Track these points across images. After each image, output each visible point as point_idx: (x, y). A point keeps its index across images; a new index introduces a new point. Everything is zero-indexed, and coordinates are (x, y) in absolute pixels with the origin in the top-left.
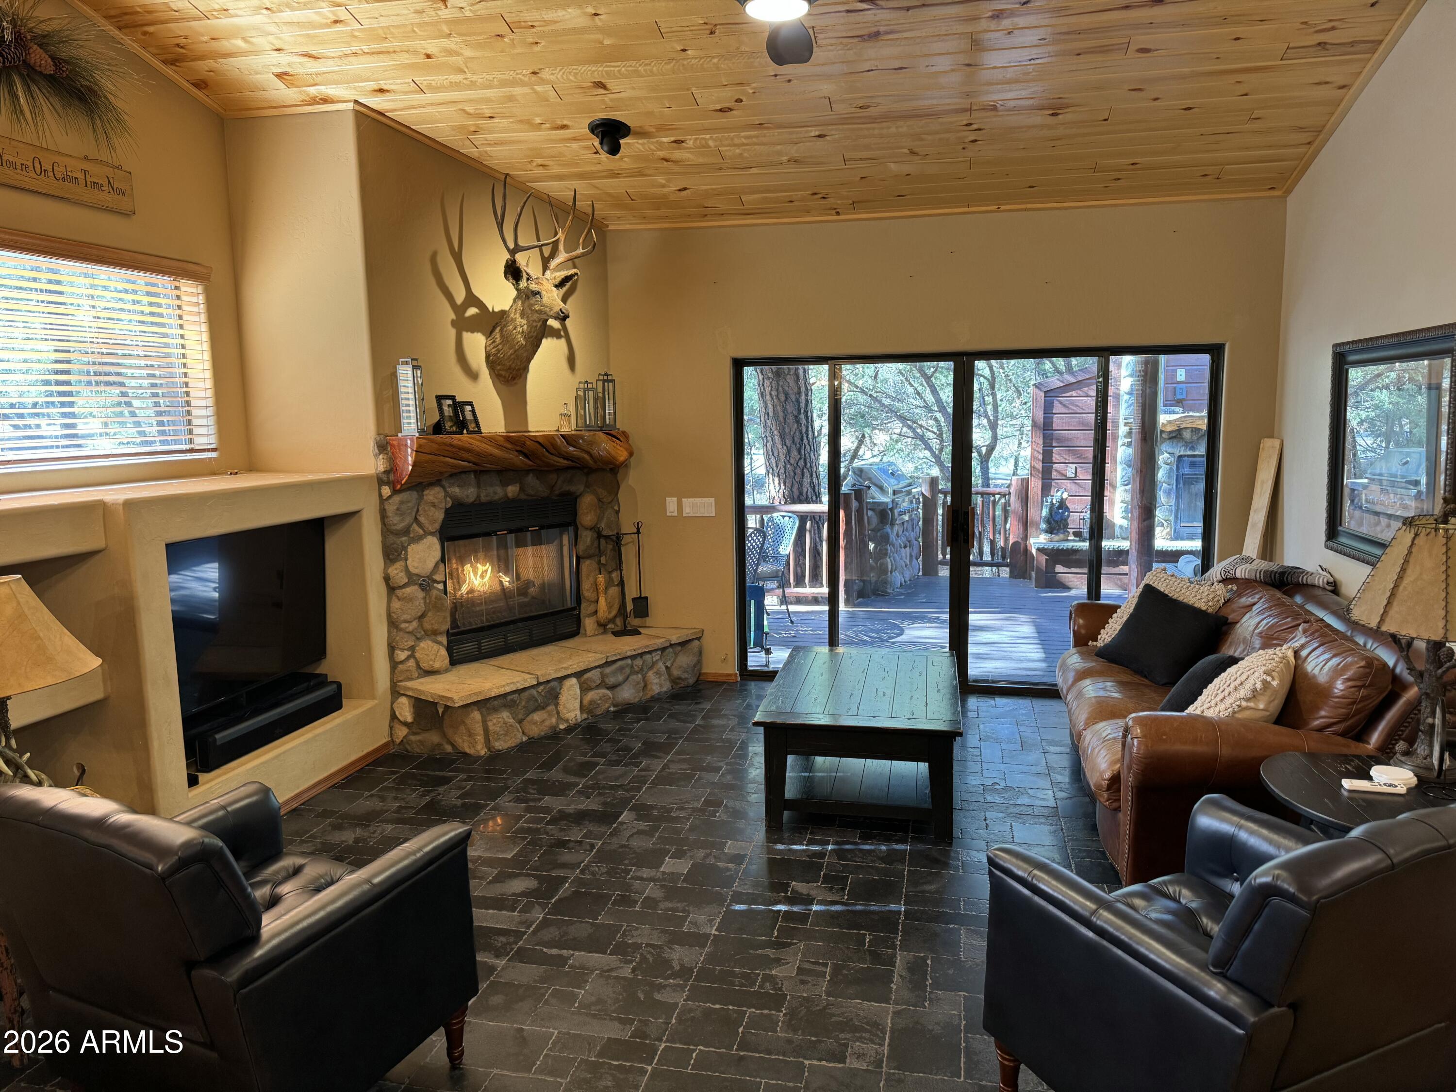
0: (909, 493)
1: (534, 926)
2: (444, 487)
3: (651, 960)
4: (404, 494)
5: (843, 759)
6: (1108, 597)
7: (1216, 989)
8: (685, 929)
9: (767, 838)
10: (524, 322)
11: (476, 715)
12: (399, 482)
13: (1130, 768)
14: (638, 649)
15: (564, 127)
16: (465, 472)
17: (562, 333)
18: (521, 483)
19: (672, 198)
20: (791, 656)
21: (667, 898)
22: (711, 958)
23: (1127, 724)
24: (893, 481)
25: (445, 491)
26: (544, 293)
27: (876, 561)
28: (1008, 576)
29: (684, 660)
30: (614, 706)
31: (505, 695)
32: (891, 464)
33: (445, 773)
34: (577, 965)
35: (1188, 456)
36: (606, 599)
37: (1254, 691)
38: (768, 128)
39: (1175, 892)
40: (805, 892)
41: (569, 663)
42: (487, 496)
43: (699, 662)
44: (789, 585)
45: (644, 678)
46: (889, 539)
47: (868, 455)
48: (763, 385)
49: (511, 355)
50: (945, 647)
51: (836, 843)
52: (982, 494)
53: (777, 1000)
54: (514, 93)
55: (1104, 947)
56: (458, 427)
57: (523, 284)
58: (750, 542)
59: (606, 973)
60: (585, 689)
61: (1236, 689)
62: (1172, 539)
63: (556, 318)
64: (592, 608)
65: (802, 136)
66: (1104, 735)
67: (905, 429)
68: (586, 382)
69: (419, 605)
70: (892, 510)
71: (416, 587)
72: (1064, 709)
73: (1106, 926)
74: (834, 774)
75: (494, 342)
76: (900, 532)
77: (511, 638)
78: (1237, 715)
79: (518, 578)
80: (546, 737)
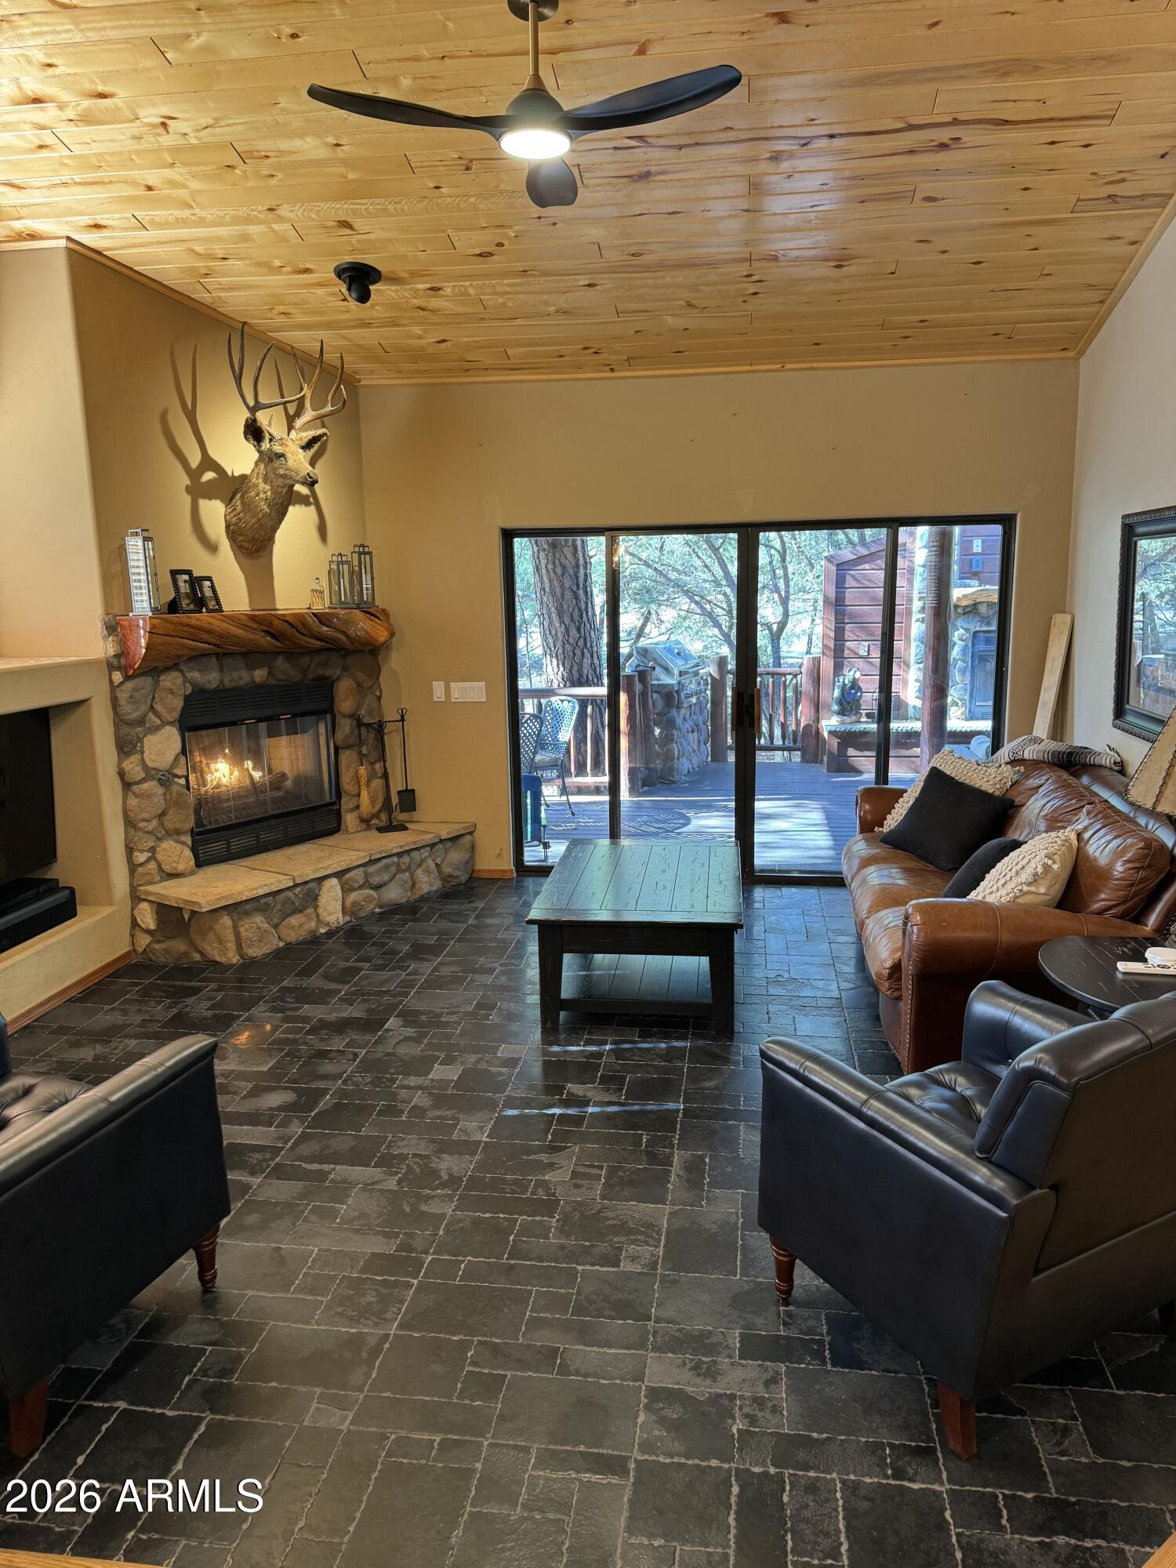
0: (696, 674)
1: (292, 1141)
2: (182, 672)
3: (418, 1171)
4: (137, 680)
5: (623, 956)
6: (898, 781)
7: (981, 1174)
8: (455, 1137)
9: (543, 1040)
10: (268, 487)
11: (226, 920)
12: (131, 667)
13: (910, 956)
14: (405, 845)
15: (307, 271)
16: (206, 655)
17: (311, 500)
18: (269, 667)
19: (430, 350)
20: (569, 850)
21: (435, 1107)
22: (481, 1166)
23: (906, 911)
24: (680, 662)
25: (184, 676)
26: (289, 455)
27: (662, 746)
28: (799, 760)
29: (456, 856)
30: (380, 908)
31: (257, 899)
32: (678, 642)
33: (192, 984)
34: (339, 1179)
35: (985, 632)
36: (369, 793)
37: (1035, 875)
38: (533, 276)
39: (950, 1081)
40: (581, 1094)
41: (330, 862)
42: (230, 681)
43: (472, 858)
44: (570, 775)
45: (412, 876)
46: (675, 723)
47: (655, 632)
48: (538, 558)
49: (254, 524)
50: (730, 837)
51: (614, 1043)
52: (773, 674)
53: (549, 1206)
54: (249, 232)
55: (875, 1137)
56: (196, 605)
57: (265, 445)
58: (525, 728)
59: (369, 1187)
60: (347, 889)
61: (1017, 873)
62: (967, 719)
63: (303, 483)
64: (353, 803)
65: (570, 285)
66: (886, 922)
67: (693, 606)
68: (340, 554)
69: (158, 802)
70: (678, 692)
71: (155, 783)
72: (849, 897)
73: (876, 1116)
74: (613, 972)
75: (234, 510)
76: (687, 717)
77: (264, 837)
78: (1019, 900)
79: (270, 771)
80: (305, 942)
